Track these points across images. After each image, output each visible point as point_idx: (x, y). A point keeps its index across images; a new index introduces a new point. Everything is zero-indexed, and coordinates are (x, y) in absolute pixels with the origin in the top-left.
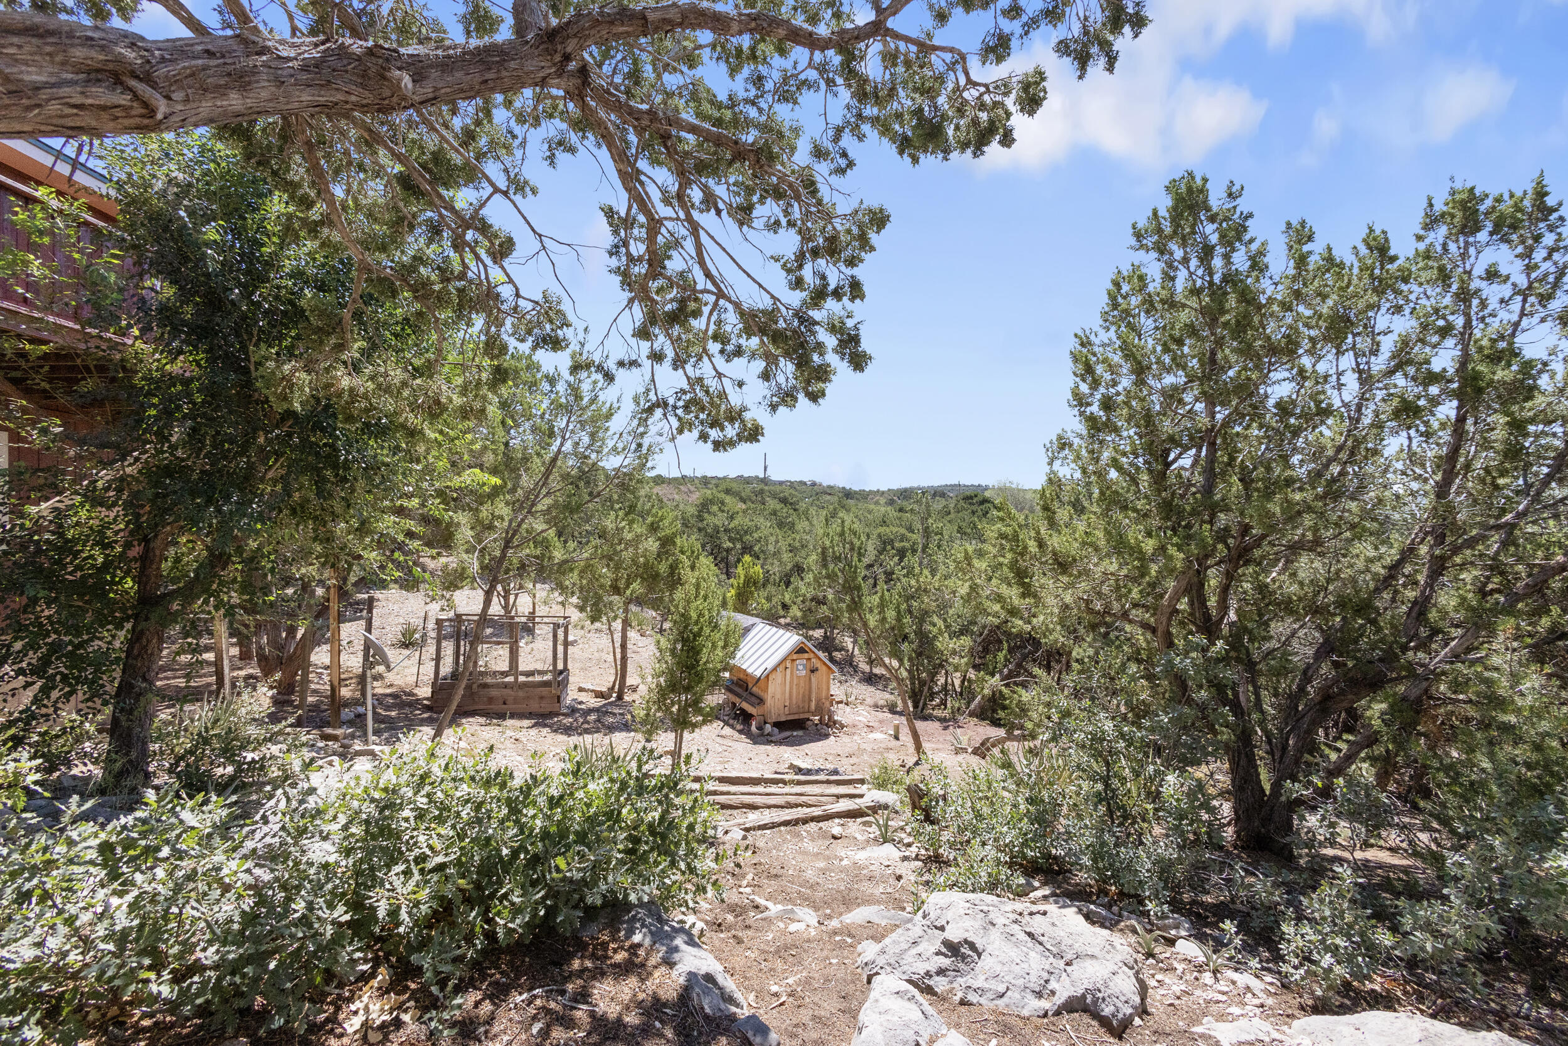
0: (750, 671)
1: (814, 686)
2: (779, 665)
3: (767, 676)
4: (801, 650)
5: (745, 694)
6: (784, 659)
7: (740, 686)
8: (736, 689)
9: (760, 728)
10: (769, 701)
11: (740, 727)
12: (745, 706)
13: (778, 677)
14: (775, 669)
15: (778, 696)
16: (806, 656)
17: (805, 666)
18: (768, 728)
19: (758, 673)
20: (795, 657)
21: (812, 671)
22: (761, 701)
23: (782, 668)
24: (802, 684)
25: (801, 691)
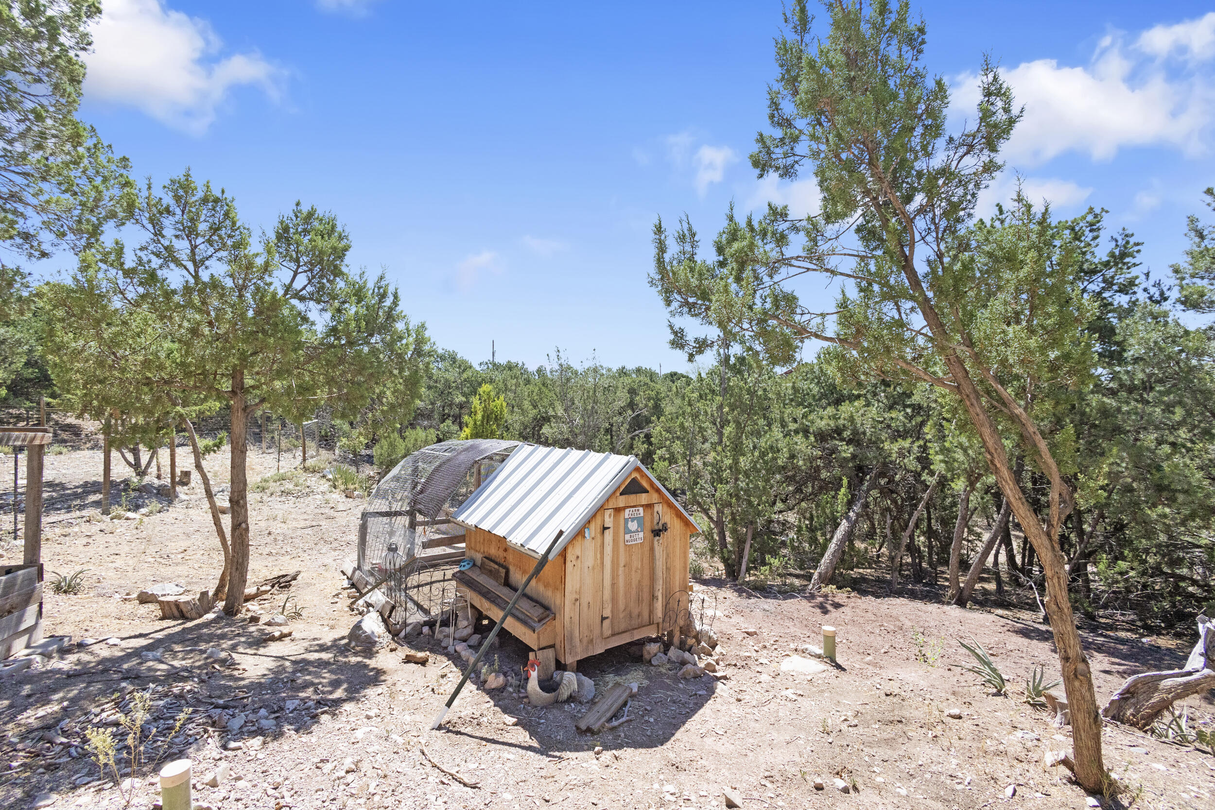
0: (516, 539)
1: (660, 564)
2: (588, 522)
3: (563, 554)
4: (632, 488)
5: (503, 592)
6: (599, 510)
7: (491, 573)
8: (482, 579)
9: (548, 685)
10: (568, 612)
11: (495, 681)
12: (512, 626)
13: (585, 552)
14: (579, 533)
15: (587, 597)
16: (643, 498)
17: (640, 521)
18: (570, 680)
19: (539, 545)
20: (622, 501)
21: (657, 533)
22: (547, 611)
23: (594, 528)
24: (636, 563)
25: (635, 578)
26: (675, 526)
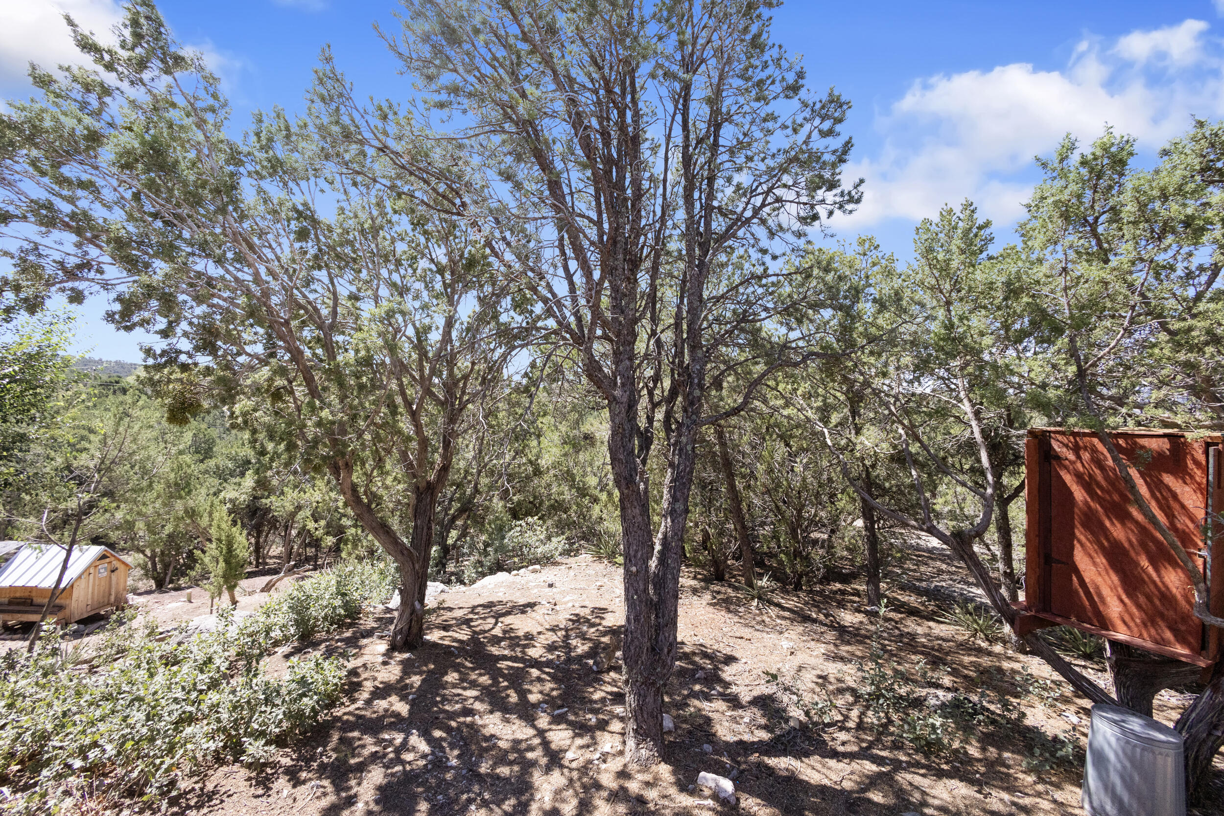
1: (113, 582)
2: (85, 571)
3: (74, 584)
4: (103, 557)
5: (29, 608)
6: (88, 568)
7: (19, 604)
8: (11, 608)
10: (73, 606)
13: (81, 584)
14: (80, 577)
15: (82, 598)
16: (108, 560)
17: (105, 568)
20: (98, 563)
21: (113, 571)
22: (61, 608)
23: (86, 574)
24: (103, 583)
25: (102, 589)
26: (121, 567)
